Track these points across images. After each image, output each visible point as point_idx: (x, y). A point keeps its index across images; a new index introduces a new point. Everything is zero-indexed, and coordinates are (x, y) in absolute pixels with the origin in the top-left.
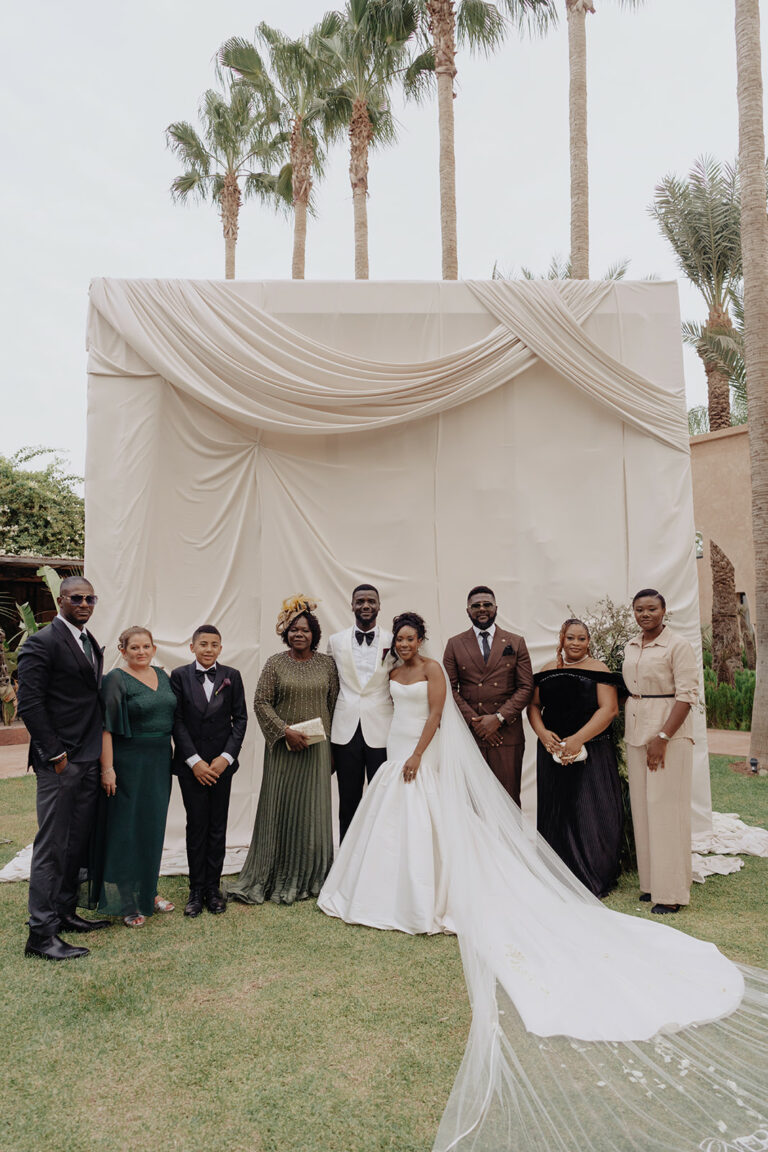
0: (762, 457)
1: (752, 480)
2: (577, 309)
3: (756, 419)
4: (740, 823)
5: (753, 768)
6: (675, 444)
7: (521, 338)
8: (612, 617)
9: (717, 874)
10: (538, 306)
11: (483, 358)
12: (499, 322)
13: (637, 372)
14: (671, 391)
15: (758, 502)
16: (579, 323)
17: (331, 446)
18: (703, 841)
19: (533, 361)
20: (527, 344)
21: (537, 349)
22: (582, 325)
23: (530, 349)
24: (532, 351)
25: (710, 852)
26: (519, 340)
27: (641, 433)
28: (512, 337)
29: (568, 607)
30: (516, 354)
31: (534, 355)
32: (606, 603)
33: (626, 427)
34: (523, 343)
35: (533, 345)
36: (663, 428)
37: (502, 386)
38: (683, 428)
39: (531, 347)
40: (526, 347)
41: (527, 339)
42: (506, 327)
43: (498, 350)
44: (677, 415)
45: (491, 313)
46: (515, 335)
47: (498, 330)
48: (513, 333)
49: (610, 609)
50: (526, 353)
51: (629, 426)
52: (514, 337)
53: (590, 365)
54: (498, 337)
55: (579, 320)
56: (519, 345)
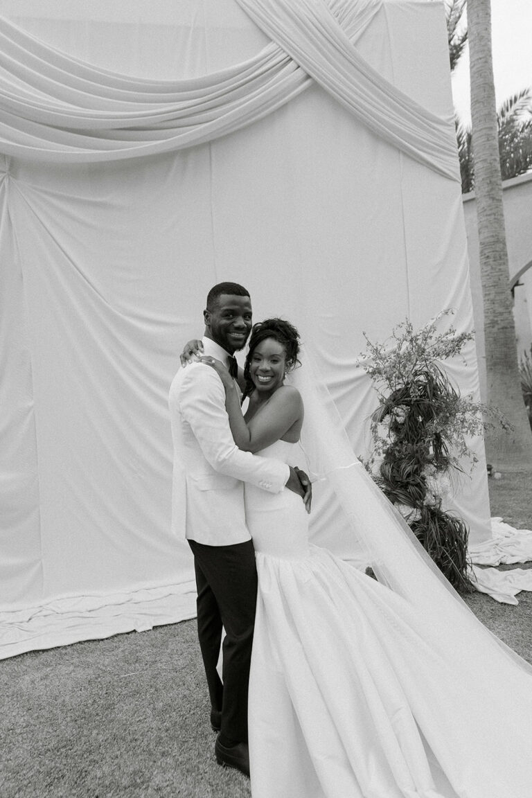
0: (489, 213)
1: (480, 233)
2: (349, 28)
3: (483, 179)
4: (507, 527)
6: (448, 172)
7: (294, 57)
8: (411, 341)
10: (311, 24)
11: (254, 78)
12: (270, 40)
14: (443, 117)
15: (486, 251)
16: (352, 42)
18: (489, 550)
19: (308, 82)
20: (301, 64)
21: (310, 69)
22: (355, 44)
23: (304, 70)
24: (306, 72)
25: (501, 564)
26: (291, 59)
28: (284, 55)
29: (364, 334)
30: (290, 75)
31: (308, 77)
32: (405, 326)
33: (401, 156)
34: (296, 63)
35: (307, 66)
36: (437, 157)
37: (277, 111)
38: (453, 156)
39: (305, 67)
40: (299, 67)
41: (300, 59)
42: (277, 44)
43: (269, 69)
44: (448, 143)
45: (261, 30)
46: (287, 53)
47: (270, 47)
48: (284, 51)
49: (409, 332)
50: (300, 73)
51: (405, 154)
52: (286, 56)
53: (365, 89)
54: (269, 54)
55: (351, 40)
56: (292, 65)
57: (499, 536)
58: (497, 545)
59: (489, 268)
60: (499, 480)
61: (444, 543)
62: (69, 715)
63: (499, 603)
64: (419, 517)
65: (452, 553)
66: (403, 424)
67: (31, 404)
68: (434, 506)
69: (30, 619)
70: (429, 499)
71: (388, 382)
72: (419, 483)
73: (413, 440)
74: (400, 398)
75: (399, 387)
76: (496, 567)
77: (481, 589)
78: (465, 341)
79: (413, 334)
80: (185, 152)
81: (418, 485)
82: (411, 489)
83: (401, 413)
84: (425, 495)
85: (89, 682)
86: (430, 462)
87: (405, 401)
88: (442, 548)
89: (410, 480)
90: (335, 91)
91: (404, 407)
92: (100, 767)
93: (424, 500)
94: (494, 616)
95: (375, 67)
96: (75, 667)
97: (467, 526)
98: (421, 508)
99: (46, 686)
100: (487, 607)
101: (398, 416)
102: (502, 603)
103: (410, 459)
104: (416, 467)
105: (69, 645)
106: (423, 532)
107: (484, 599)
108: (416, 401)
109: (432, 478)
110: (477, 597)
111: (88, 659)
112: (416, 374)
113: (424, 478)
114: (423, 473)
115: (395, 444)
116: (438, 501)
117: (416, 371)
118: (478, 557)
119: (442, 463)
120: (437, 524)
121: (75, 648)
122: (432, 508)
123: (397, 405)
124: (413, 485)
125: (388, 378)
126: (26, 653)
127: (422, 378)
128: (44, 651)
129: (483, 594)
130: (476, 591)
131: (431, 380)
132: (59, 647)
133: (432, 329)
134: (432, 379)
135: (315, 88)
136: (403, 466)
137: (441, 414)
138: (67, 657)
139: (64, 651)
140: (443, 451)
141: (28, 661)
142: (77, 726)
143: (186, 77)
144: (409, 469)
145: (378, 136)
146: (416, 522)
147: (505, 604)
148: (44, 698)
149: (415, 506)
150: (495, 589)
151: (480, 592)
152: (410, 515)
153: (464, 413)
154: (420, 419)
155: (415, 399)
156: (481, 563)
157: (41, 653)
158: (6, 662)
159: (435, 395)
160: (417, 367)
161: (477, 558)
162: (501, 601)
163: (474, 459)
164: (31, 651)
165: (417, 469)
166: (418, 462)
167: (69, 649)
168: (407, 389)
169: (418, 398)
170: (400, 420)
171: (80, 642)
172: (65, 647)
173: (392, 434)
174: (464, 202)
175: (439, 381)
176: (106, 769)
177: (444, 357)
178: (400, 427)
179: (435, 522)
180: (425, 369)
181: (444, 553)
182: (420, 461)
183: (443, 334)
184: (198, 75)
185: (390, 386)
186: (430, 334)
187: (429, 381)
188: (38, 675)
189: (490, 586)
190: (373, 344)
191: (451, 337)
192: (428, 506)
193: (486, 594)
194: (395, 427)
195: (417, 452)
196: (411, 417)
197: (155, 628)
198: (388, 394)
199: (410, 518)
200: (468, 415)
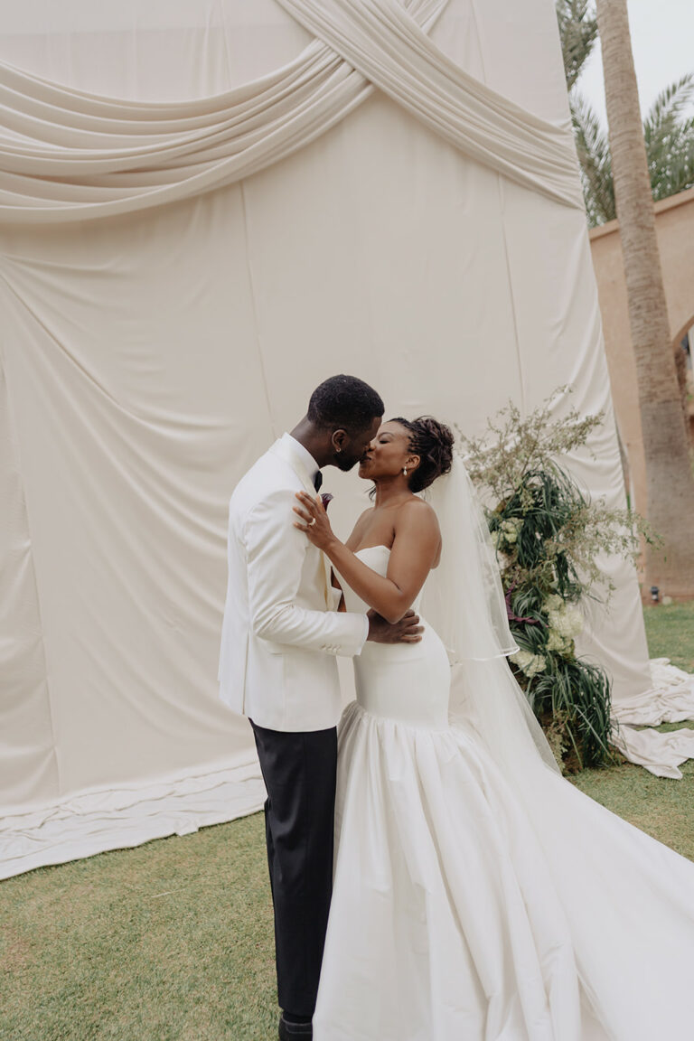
0: (636, 246)
1: (627, 275)
2: (418, 13)
3: (627, 202)
4: (675, 671)
5: (654, 597)
6: (568, 198)
7: (346, 57)
8: (519, 431)
9: (690, 759)
11: (295, 89)
12: (313, 37)
13: (509, 99)
14: (555, 124)
15: (636, 300)
16: (424, 30)
17: (91, 232)
18: (647, 705)
19: (367, 91)
20: (356, 65)
21: (370, 72)
22: (430, 33)
23: (360, 73)
24: (364, 76)
25: (663, 723)
26: (343, 60)
27: (520, 185)
28: (333, 56)
30: (343, 83)
31: (368, 82)
32: (508, 413)
33: (501, 180)
34: (350, 64)
35: (364, 67)
36: (548, 177)
37: (329, 132)
38: (573, 176)
39: (362, 70)
40: (354, 70)
41: (354, 59)
42: (323, 41)
43: (315, 75)
44: (564, 158)
45: (299, 24)
46: (337, 53)
47: (314, 46)
48: (333, 51)
49: (515, 420)
50: (355, 79)
51: (505, 177)
52: (336, 55)
53: (446, 93)
54: (313, 56)
55: (424, 27)
56: (344, 68)
57: (664, 685)
58: (659, 696)
59: (641, 322)
60: (669, 606)
61: (577, 700)
62: (82, 950)
63: (656, 777)
64: (542, 667)
65: (590, 713)
66: (514, 544)
67: (27, 544)
68: (563, 650)
69: (43, 824)
70: (554, 643)
71: (492, 488)
72: (539, 622)
73: (529, 564)
74: (509, 509)
75: (507, 494)
76: (655, 728)
77: (633, 759)
78: (591, 427)
79: (521, 422)
80: (208, 197)
81: (537, 624)
82: (530, 630)
83: (512, 528)
84: (547, 637)
85: (111, 905)
86: (554, 592)
87: (518, 512)
88: (575, 706)
89: (527, 618)
90: (406, 99)
91: (516, 520)
92: (116, 1020)
93: (547, 643)
94: (649, 795)
95: (458, 63)
96: (95, 886)
97: (610, 675)
98: (545, 654)
99: (56, 912)
100: (640, 784)
101: (508, 533)
102: (660, 777)
103: (526, 590)
104: (534, 599)
105: (89, 858)
106: (550, 686)
107: (638, 772)
108: (530, 511)
109: (557, 613)
110: (628, 769)
111: (113, 876)
112: (529, 475)
113: (545, 615)
114: (544, 608)
115: (507, 570)
116: (569, 644)
117: (529, 473)
118: (632, 714)
119: (571, 592)
120: (567, 674)
121: (96, 860)
122: (561, 653)
123: (506, 517)
124: (531, 624)
125: (491, 484)
126: (34, 870)
127: (536, 480)
128: (57, 866)
129: (636, 765)
130: (627, 762)
131: (548, 483)
132: (76, 861)
133: (546, 414)
134: (550, 481)
135: (378, 97)
136: (517, 599)
137: (563, 528)
138: (85, 873)
139: (82, 866)
140: (570, 575)
141: (37, 878)
142: (90, 967)
143: (204, 96)
144: (525, 603)
145: (467, 156)
146: (539, 673)
147: (665, 778)
148: (53, 929)
149: (536, 652)
150: (650, 758)
151: (632, 764)
152: (529, 665)
153: (595, 524)
154: (538, 536)
155: (527, 509)
156: (637, 722)
157: (53, 868)
158: (9, 882)
159: (554, 503)
160: (529, 467)
161: (631, 717)
162: (658, 775)
163: (610, 586)
164: (40, 868)
165: (536, 602)
166: (536, 593)
167: (89, 863)
168: (517, 496)
169: (532, 508)
170: (511, 538)
171: (103, 853)
172: (84, 860)
173: (501, 556)
174: (593, 241)
175: (558, 482)
176: (123, 1023)
177: (564, 450)
178: (511, 547)
179: (564, 673)
180: (541, 468)
181: (578, 714)
182: (539, 592)
183: (562, 419)
184: (220, 91)
185: (496, 494)
186: (544, 421)
187: (546, 483)
188: (48, 898)
189: (646, 755)
190: (469, 439)
191: (572, 423)
192: (555, 653)
193: (640, 766)
194: (506, 548)
195: (534, 580)
196: (526, 533)
197: (201, 829)
198: (493, 504)
199: (531, 668)
200: (600, 527)
